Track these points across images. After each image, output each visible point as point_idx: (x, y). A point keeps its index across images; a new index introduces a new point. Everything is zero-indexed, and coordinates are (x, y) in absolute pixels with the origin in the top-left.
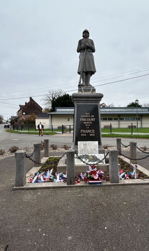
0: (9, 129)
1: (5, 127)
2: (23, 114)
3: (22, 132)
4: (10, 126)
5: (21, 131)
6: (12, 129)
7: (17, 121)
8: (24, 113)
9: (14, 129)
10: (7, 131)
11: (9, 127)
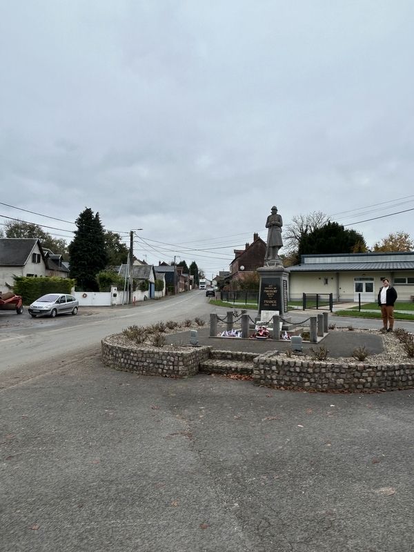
0: (214, 299)
1: (208, 294)
2: (240, 270)
3: (234, 305)
4: (216, 294)
5: (232, 303)
6: (219, 299)
7: (228, 283)
8: (242, 268)
9: (222, 298)
10: (211, 302)
11: (214, 296)
